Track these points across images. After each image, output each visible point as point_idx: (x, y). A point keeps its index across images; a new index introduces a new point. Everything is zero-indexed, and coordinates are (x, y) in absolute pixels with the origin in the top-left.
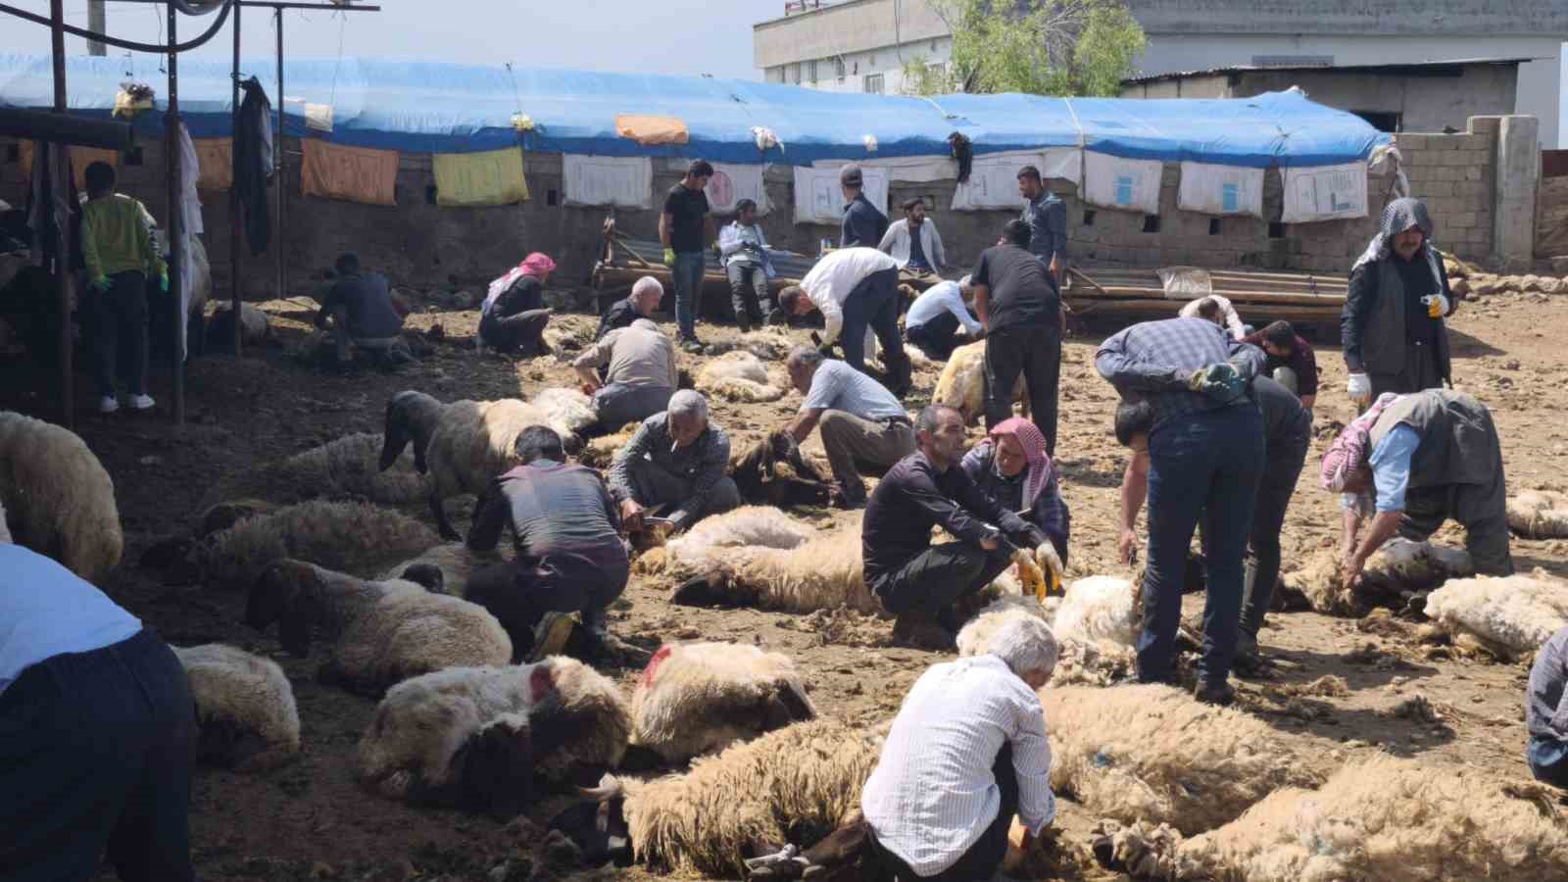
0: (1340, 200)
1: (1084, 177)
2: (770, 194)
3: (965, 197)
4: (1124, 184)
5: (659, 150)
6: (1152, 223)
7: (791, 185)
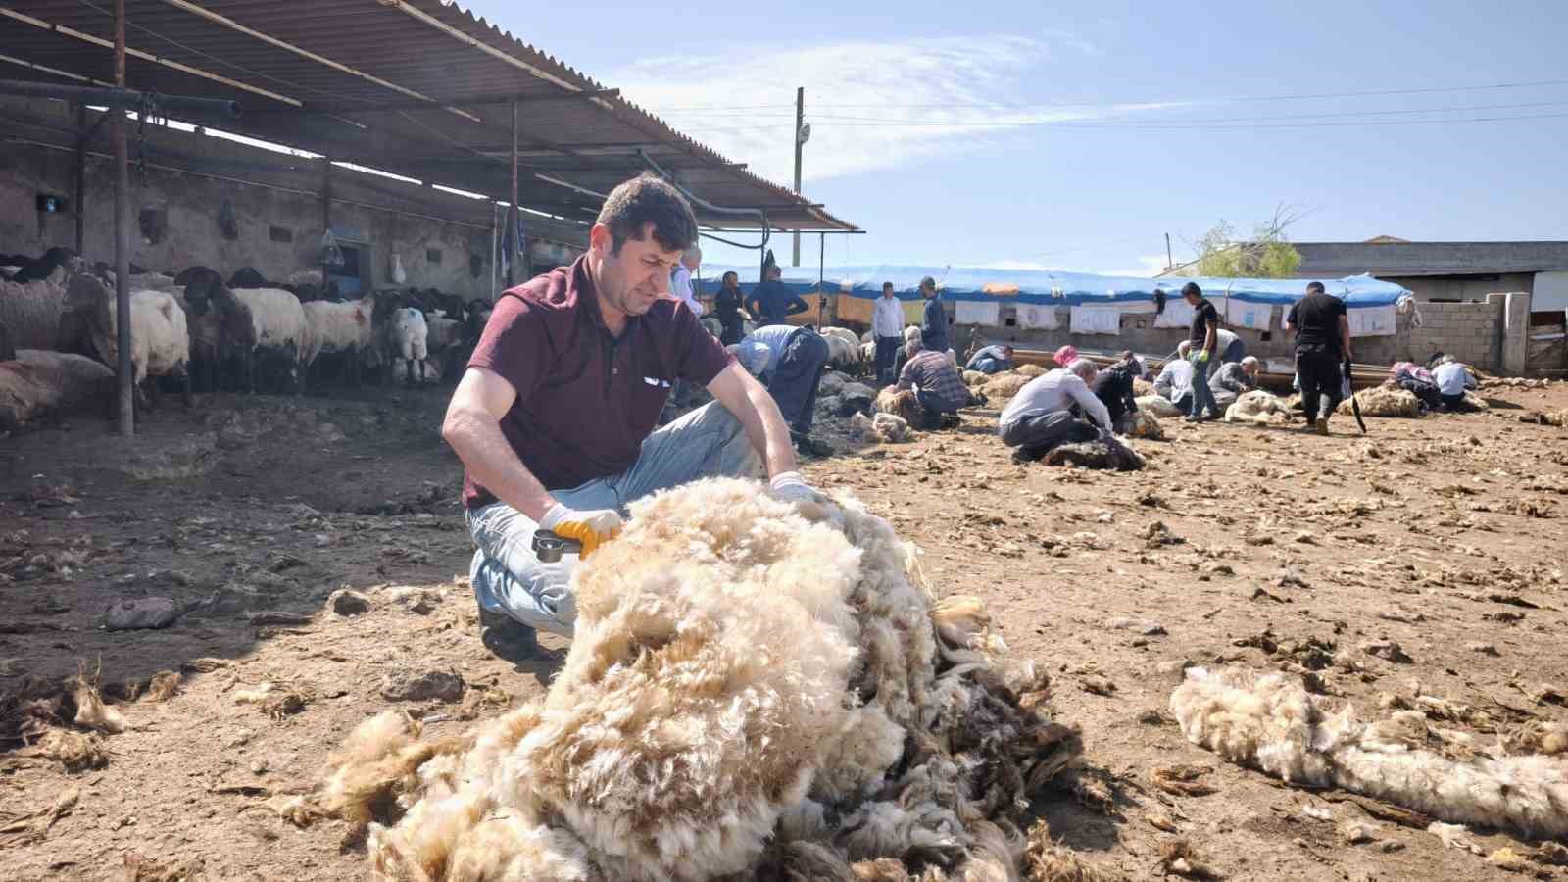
0: (1378, 325)
1: (1227, 313)
2: (1058, 319)
3: (1161, 321)
4: (1250, 316)
5: (1003, 298)
6: (1266, 336)
7: (1069, 316)
